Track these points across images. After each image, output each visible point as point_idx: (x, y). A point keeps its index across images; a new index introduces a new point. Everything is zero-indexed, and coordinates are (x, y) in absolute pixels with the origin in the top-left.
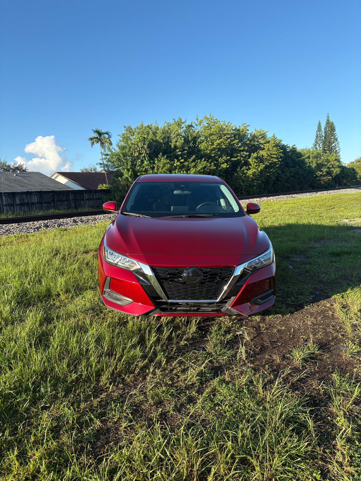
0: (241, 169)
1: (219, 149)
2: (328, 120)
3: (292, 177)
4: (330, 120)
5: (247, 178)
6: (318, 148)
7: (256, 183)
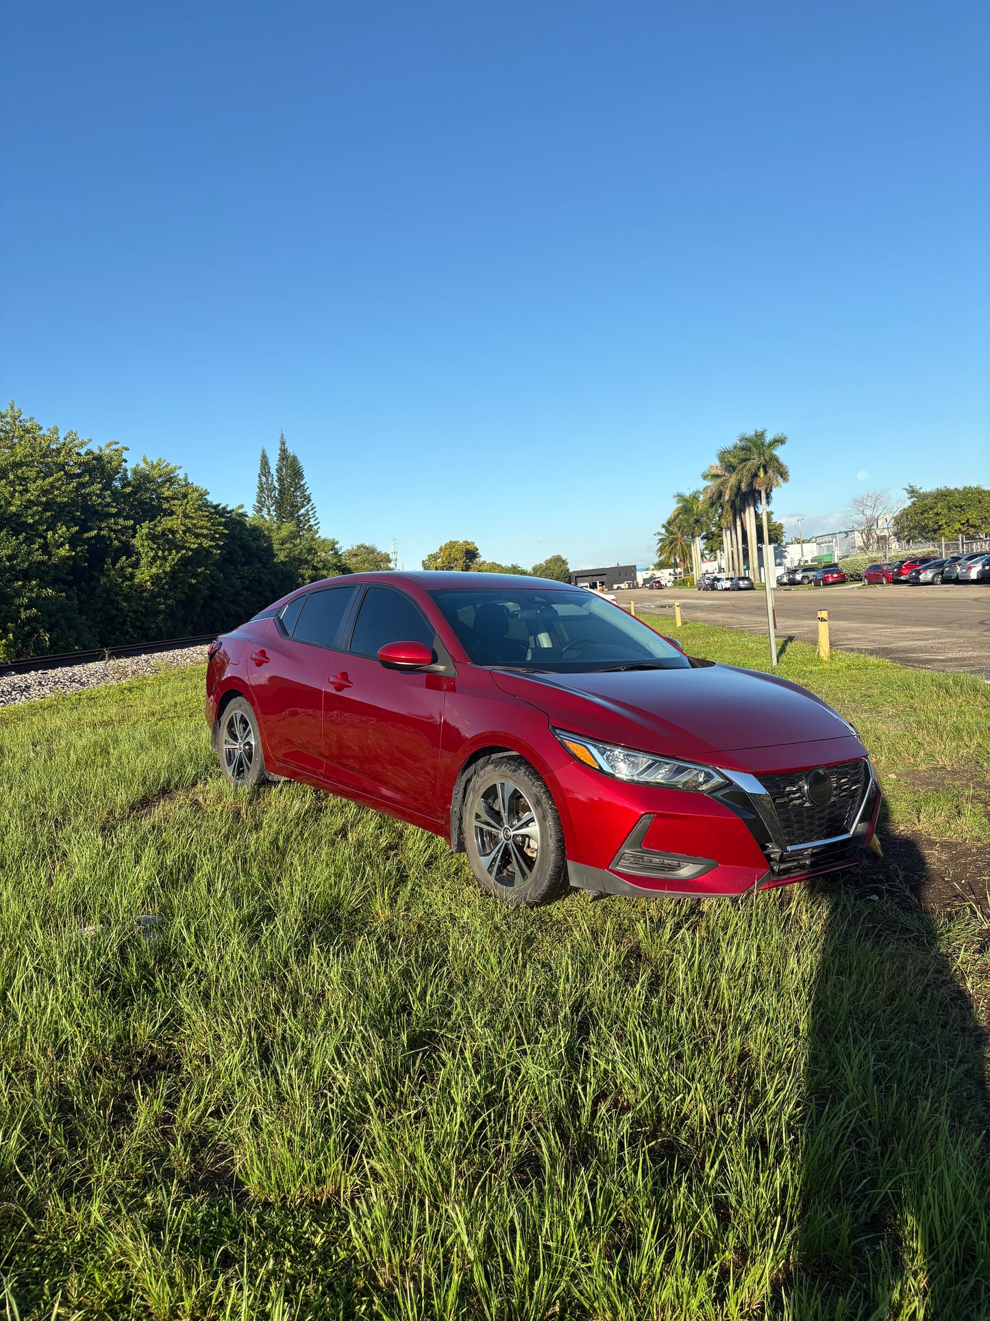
0: (114, 564)
1: (47, 506)
2: (284, 451)
3: (247, 589)
4: (289, 451)
5: (136, 590)
6: (267, 517)
7: (163, 604)
